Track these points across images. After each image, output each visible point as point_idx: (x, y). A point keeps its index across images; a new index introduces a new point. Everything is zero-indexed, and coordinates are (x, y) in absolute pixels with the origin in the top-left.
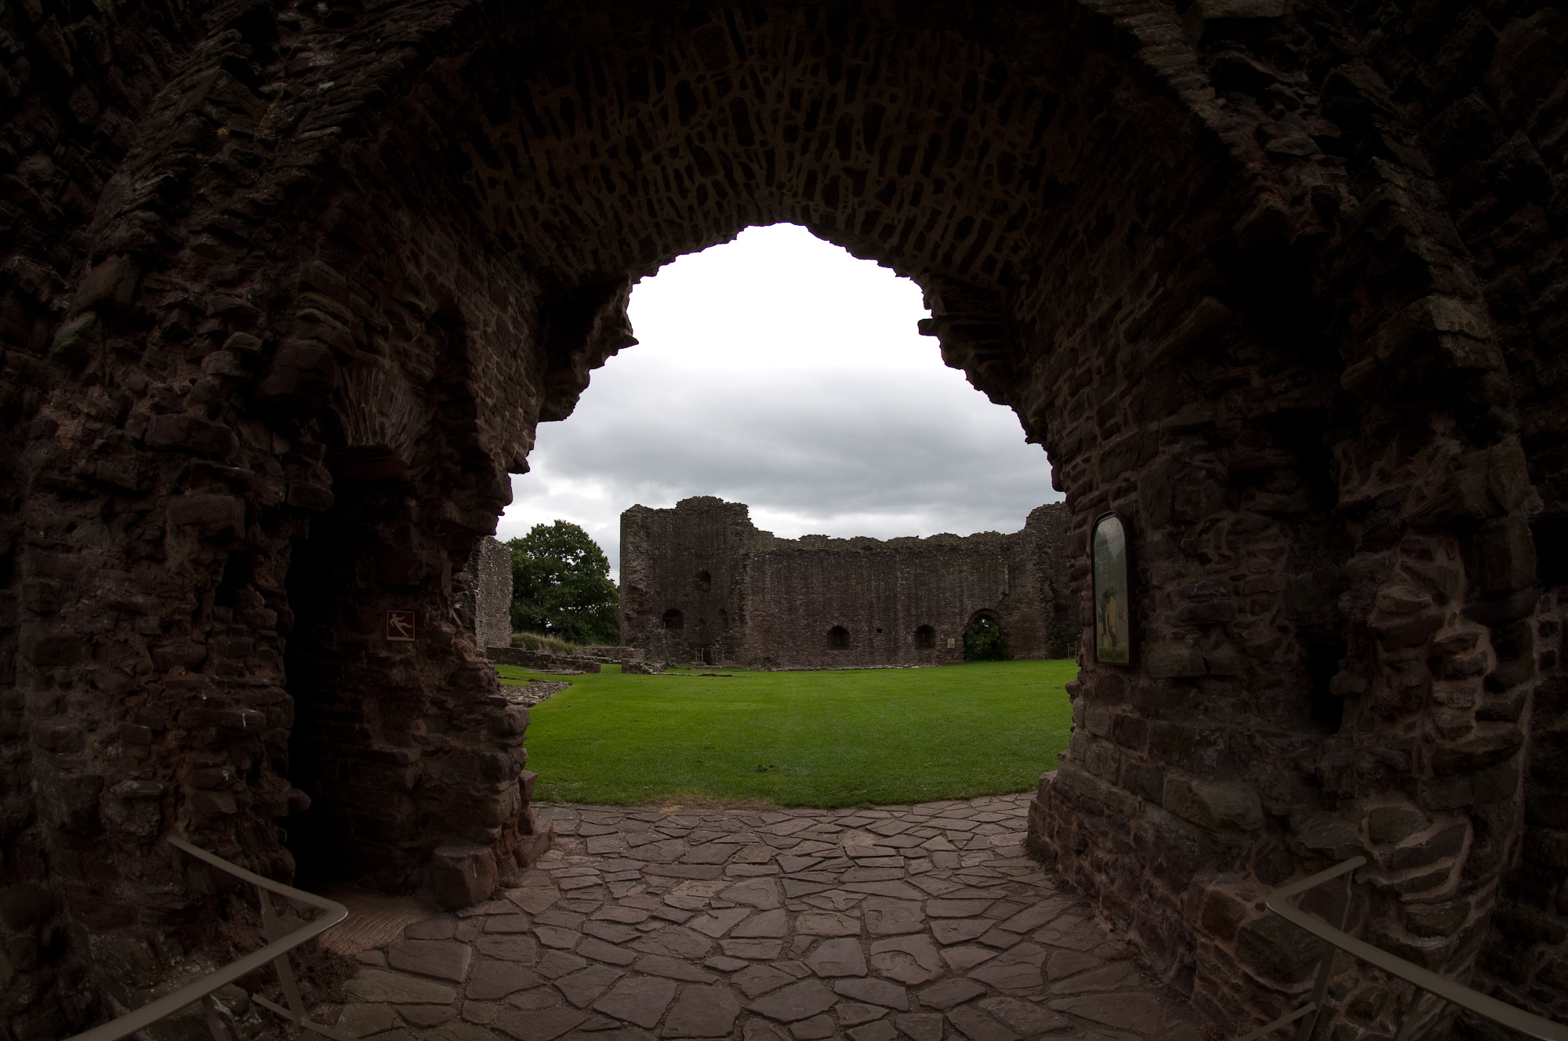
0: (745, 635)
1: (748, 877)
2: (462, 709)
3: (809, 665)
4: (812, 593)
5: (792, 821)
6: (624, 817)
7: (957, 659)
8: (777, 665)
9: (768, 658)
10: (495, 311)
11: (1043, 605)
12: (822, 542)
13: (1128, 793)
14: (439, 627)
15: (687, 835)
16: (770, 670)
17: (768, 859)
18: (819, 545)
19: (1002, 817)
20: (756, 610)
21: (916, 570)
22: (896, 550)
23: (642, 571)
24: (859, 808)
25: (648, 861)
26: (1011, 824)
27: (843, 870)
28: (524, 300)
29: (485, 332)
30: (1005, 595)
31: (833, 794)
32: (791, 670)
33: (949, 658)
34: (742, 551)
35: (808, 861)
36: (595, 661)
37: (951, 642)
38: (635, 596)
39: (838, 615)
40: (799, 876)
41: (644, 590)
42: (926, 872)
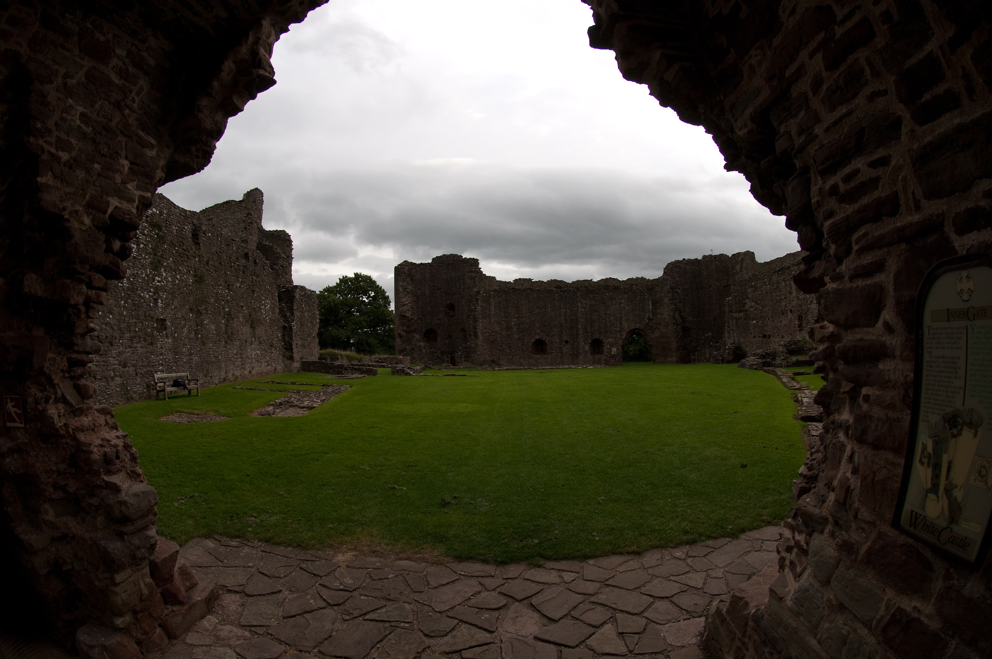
0: (477, 345)
3: (520, 365)
4: (522, 317)
5: (456, 584)
7: (618, 361)
8: (499, 365)
9: (493, 361)
11: (675, 327)
12: (528, 283)
16: (494, 370)
18: (526, 285)
20: (485, 329)
21: (591, 302)
22: (577, 288)
23: (409, 304)
30: (649, 318)
32: (507, 369)
33: (613, 361)
34: (475, 290)
36: (376, 367)
37: (614, 350)
38: (404, 321)
39: (539, 331)
41: (410, 317)
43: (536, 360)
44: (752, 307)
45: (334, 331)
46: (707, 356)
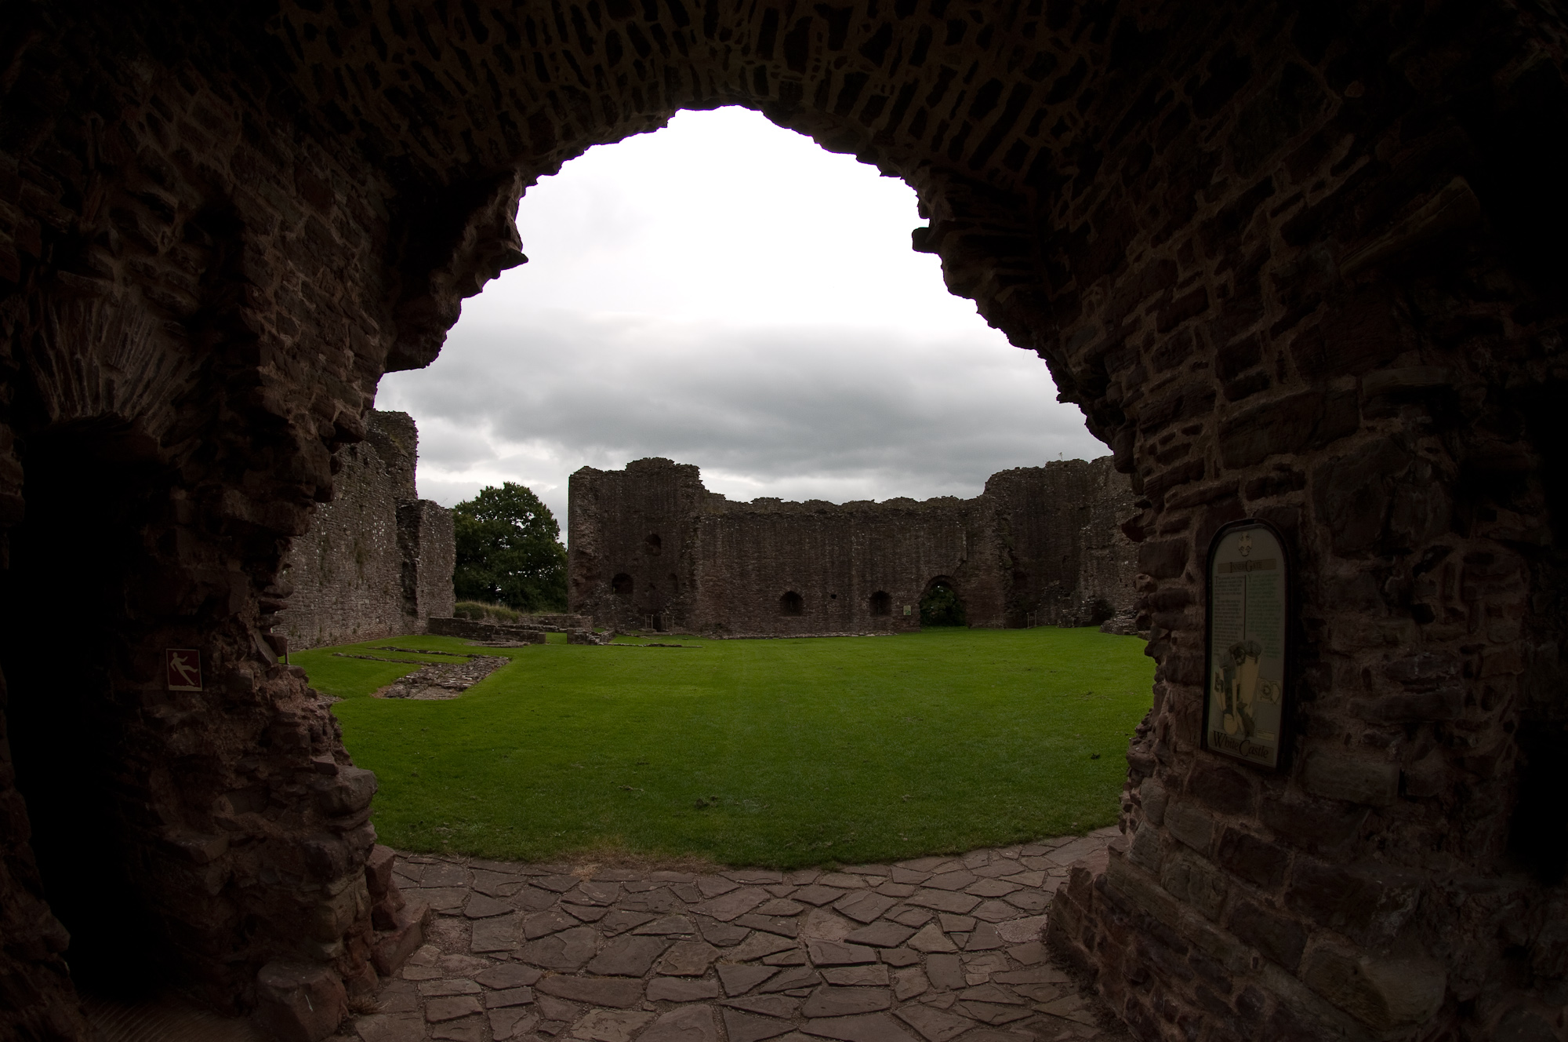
0: (695, 600)
1: (677, 1003)
2: (280, 778)
3: (761, 632)
4: (765, 558)
5: (737, 892)
6: (525, 883)
7: (913, 626)
8: (729, 632)
9: (719, 625)
10: (306, 210)
11: (1002, 573)
12: (775, 505)
13: (1235, 941)
14: (235, 669)
15: (601, 918)
16: (722, 638)
17: (704, 968)
18: (771, 508)
19: (1007, 888)
20: (707, 575)
21: (871, 535)
22: (851, 513)
23: (591, 535)
24: (823, 870)
25: (546, 969)
26: (1022, 900)
27: (806, 991)
28: (364, 202)
29: (283, 238)
30: (963, 561)
31: (790, 847)
32: (742, 638)
33: (905, 625)
34: (693, 514)
35: (758, 972)
36: (541, 630)
37: (907, 609)
38: (583, 560)
39: (791, 580)
40: (746, 1002)
41: (592, 555)
42: (920, 995)
43: (785, 624)
44: (1122, 540)
45: (471, 572)
46: (1053, 616)
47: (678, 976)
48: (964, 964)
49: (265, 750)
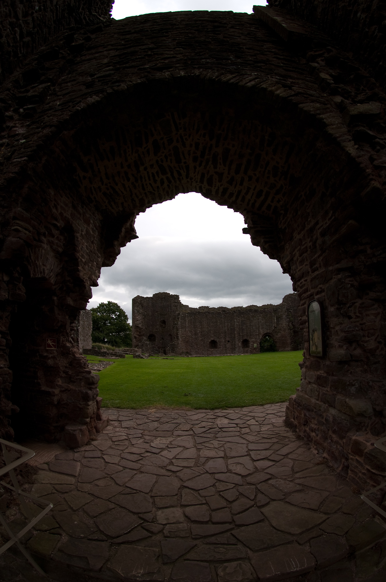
0: (178, 343)
1: (182, 436)
2: (75, 374)
3: (203, 355)
4: (203, 328)
5: (197, 414)
6: (135, 413)
7: (258, 351)
8: (191, 355)
9: (187, 352)
10: (86, 226)
11: (289, 331)
13: (322, 403)
14: (66, 344)
15: (159, 420)
16: (188, 357)
17: (189, 429)
18: (206, 310)
19: (276, 412)
20: (183, 334)
21: (242, 319)
22: (234, 311)
23: (140, 320)
24: (222, 409)
25: (144, 430)
26: (279, 414)
27: (217, 433)
28: (96, 222)
29: (82, 234)
30: (275, 327)
31: (213, 404)
32: (196, 356)
33: (254, 351)
34: (177, 313)
35: (204, 429)
36: (123, 354)
37: (255, 345)
38: (138, 329)
39: (213, 336)
40: (201, 435)
41: (141, 327)
42: (248, 433)
43: (211, 352)
47: (181, 431)
48: (261, 427)
49: (71, 367)
